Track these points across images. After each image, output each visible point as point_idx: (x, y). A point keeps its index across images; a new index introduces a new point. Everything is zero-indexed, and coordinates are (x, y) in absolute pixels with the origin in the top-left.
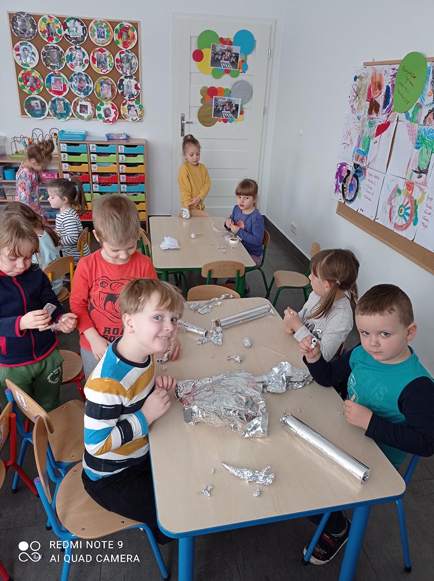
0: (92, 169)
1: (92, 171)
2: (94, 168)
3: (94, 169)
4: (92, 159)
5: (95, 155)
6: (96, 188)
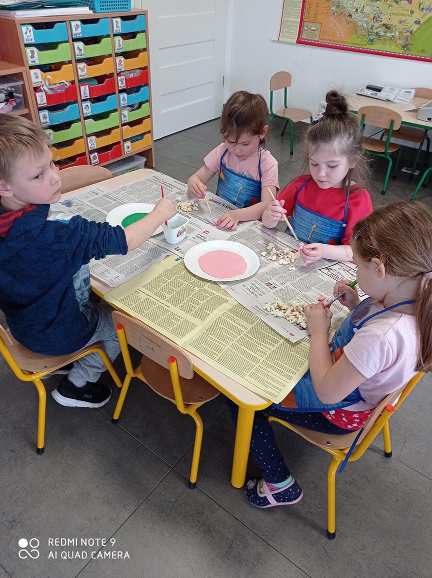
0: (79, 71)
1: (80, 78)
2: (82, 70)
3: (83, 73)
4: (77, 52)
5: (80, 44)
6: (88, 108)
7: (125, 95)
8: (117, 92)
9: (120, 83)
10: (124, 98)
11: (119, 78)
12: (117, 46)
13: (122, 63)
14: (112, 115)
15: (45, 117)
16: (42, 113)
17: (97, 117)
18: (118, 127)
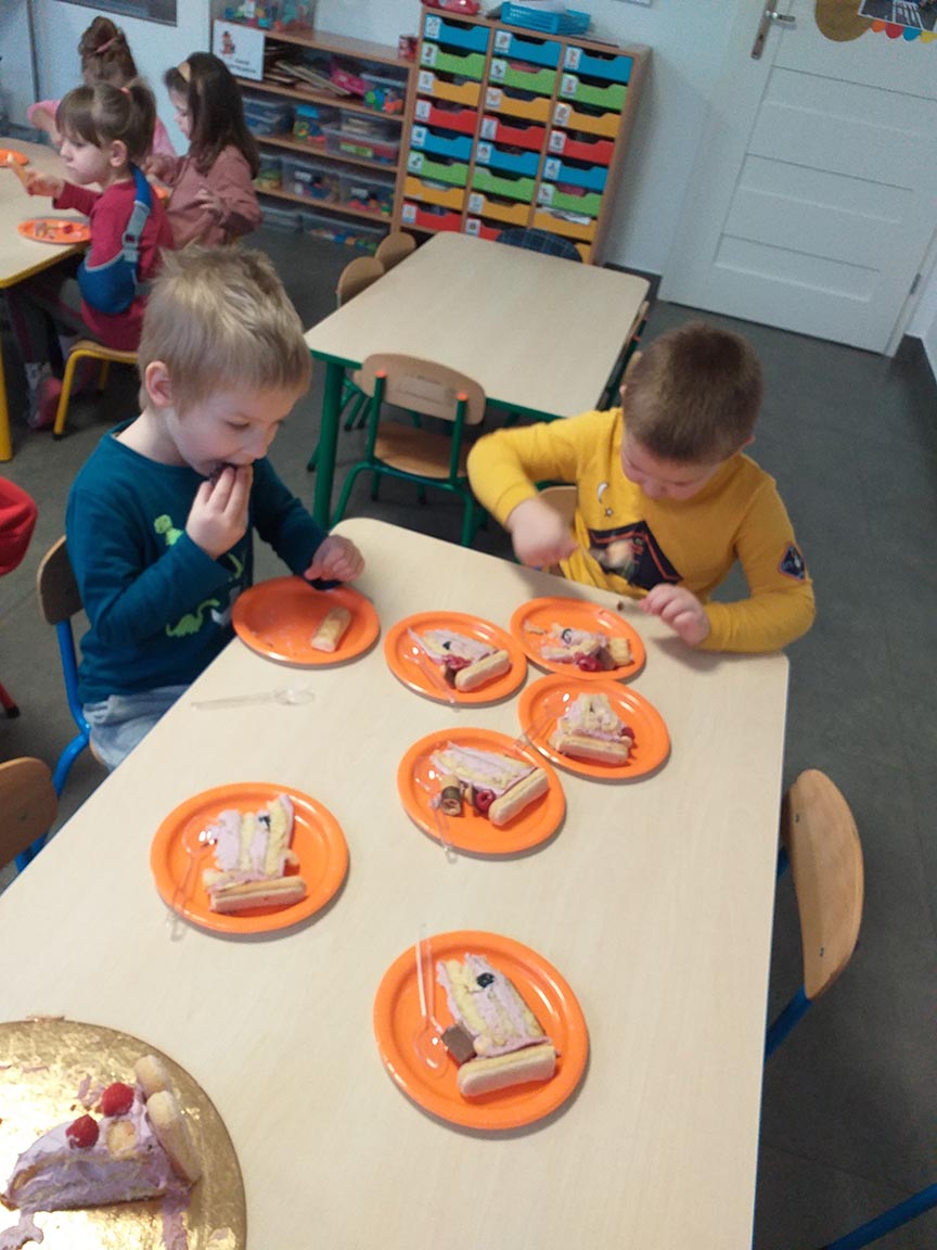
0: (489, 100)
1: (486, 107)
2: (494, 99)
3: (493, 103)
4: (493, 71)
5: (503, 64)
6: (484, 153)
7: (558, 163)
8: (544, 152)
9: (552, 143)
10: (552, 167)
11: (555, 133)
12: (564, 88)
13: (566, 115)
14: (524, 181)
15: (419, 135)
16: (416, 129)
17: (497, 172)
18: (527, 203)
